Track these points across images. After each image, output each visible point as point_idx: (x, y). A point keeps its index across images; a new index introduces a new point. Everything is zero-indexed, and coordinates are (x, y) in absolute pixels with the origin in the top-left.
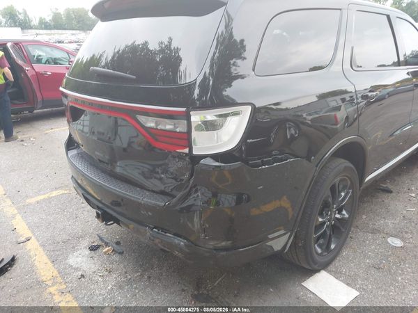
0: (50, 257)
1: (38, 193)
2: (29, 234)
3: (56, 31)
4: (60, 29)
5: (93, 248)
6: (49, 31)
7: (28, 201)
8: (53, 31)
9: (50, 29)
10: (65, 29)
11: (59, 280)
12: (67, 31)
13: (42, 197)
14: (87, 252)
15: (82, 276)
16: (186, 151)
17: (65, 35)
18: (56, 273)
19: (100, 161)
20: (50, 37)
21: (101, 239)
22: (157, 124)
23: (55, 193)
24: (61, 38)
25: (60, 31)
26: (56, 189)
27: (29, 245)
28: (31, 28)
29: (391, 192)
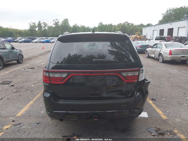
16: (136, 81)
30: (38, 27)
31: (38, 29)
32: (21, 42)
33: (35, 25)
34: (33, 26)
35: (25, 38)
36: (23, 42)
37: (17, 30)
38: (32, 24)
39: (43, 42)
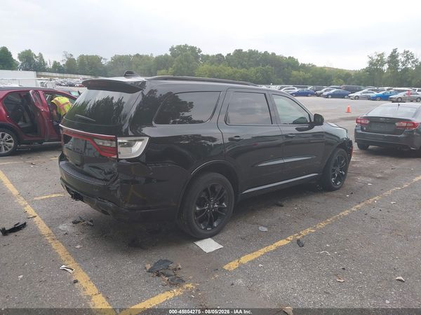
0: (48, 225)
1: (43, 195)
2: (35, 214)
3: (69, 75)
4: (73, 74)
5: (75, 223)
6: (62, 75)
7: (35, 198)
8: (65, 75)
9: (63, 73)
10: (77, 74)
11: (53, 234)
12: (79, 76)
13: (45, 197)
14: (72, 224)
15: (66, 234)
16: (115, 157)
17: (77, 80)
18: (50, 232)
19: (77, 165)
20: (62, 80)
21: (81, 219)
22: (103, 143)
23: (54, 196)
24: (73, 81)
25: (73, 76)
26: (55, 193)
27: (35, 219)
28: (45, 70)
29: (282, 206)
30: (388, 62)
31: (388, 69)
32: (327, 97)
33: (382, 58)
34: (378, 61)
35: (337, 88)
36: (330, 96)
37: (342, 71)
38: (376, 58)
39: (374, 99)
